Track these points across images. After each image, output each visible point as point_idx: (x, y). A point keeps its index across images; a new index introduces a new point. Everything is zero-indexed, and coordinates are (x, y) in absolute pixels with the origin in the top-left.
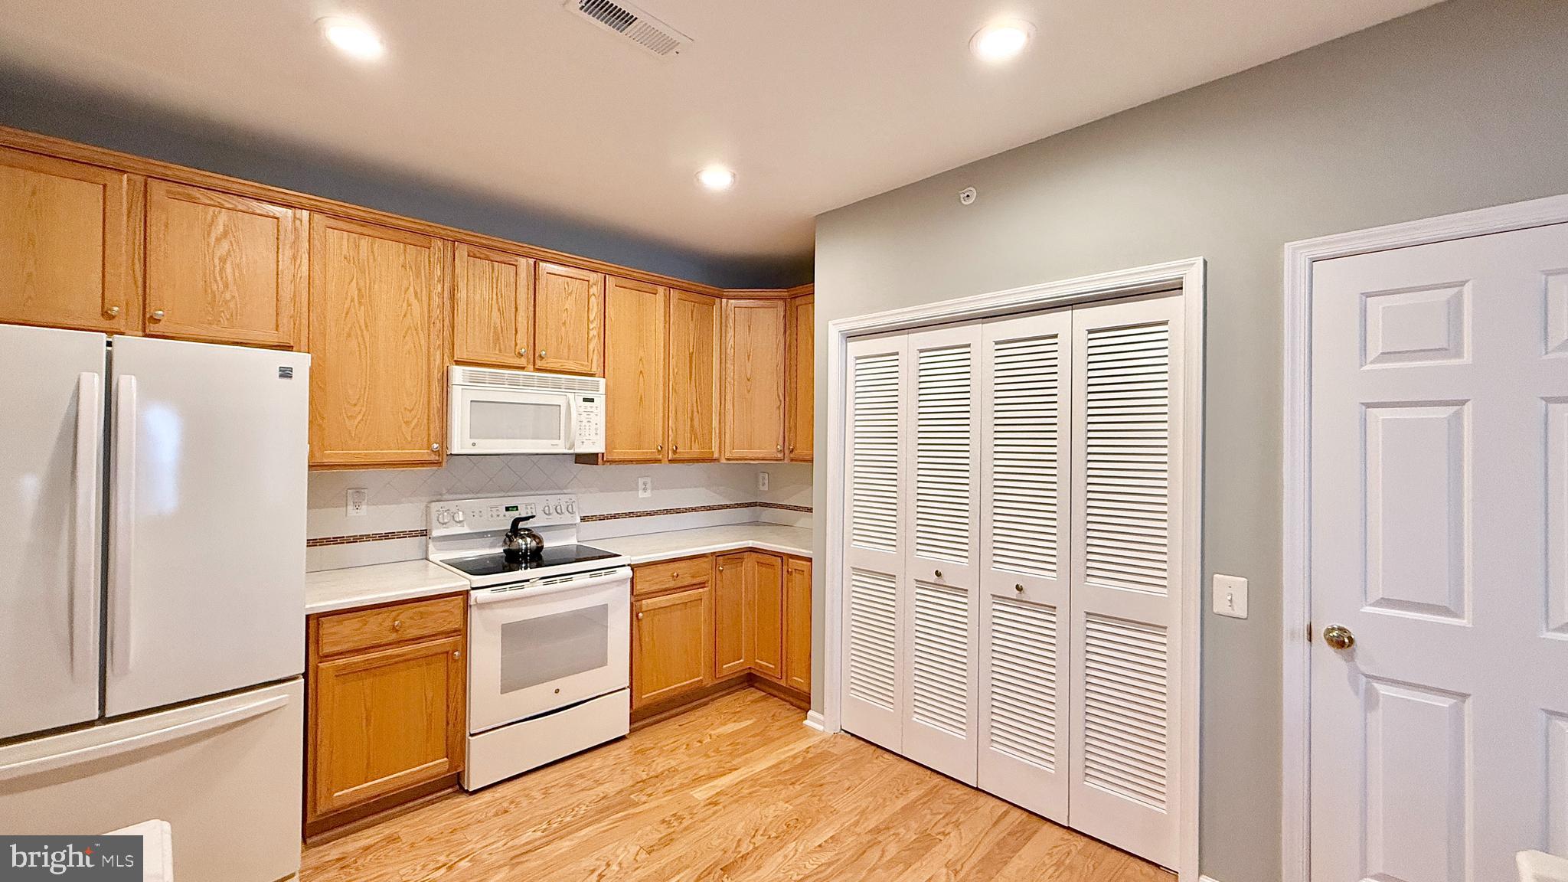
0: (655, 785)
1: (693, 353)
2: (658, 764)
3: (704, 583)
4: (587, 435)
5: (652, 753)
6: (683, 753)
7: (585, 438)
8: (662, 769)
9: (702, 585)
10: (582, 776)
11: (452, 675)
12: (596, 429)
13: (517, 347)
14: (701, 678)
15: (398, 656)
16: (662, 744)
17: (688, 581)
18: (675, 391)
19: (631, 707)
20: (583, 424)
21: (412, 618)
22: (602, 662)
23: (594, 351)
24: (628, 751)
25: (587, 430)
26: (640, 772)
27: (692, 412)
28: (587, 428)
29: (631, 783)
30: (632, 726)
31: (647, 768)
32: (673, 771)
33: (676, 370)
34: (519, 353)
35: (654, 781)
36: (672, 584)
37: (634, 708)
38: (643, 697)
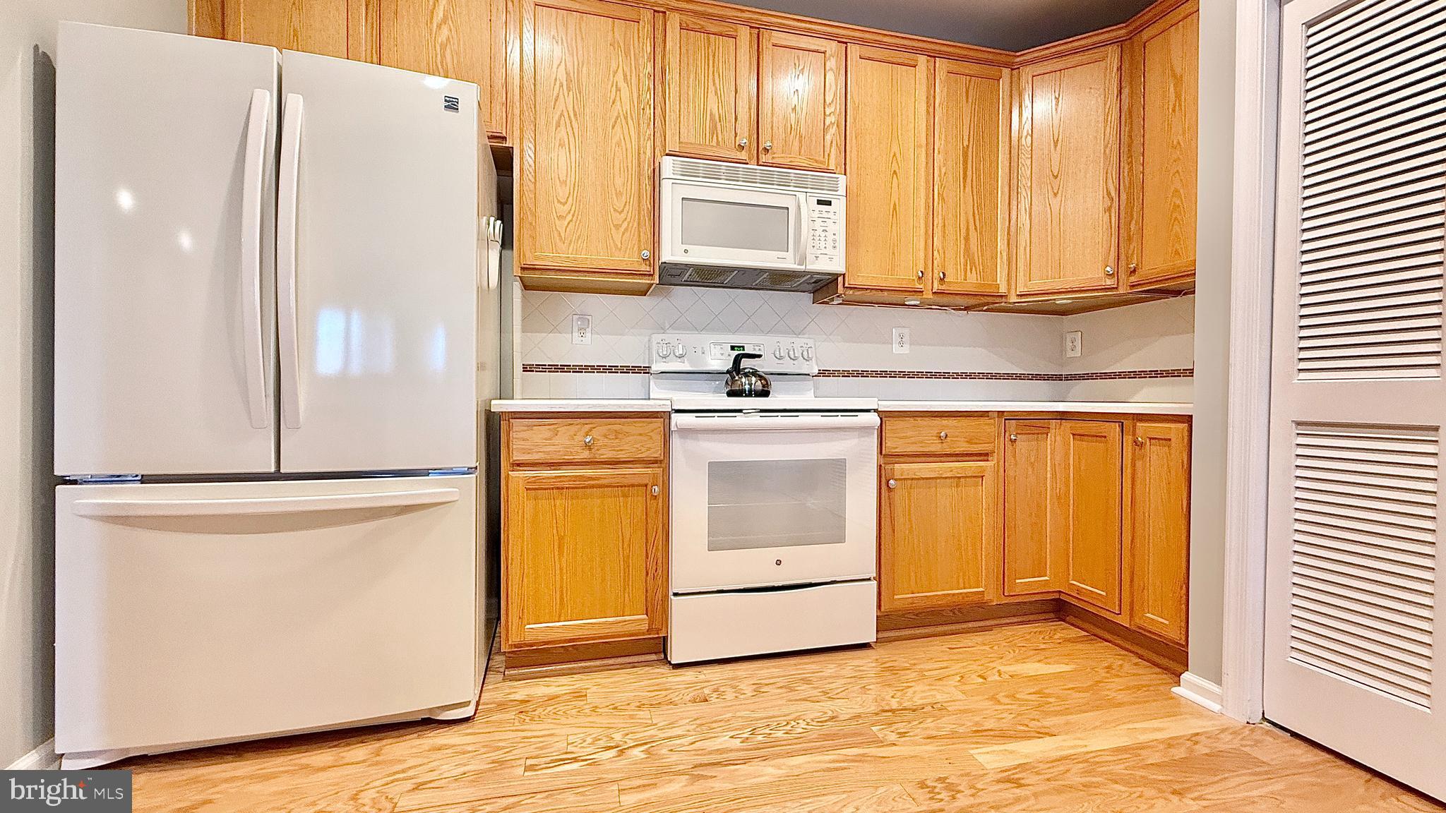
0: (910, 722)
1: (968, 146)
2: (915, 692)
3: (987, 455)
4: (822, 247)
5: (908, 675)
6: (955, 687)
7: (819, 252)
8: (921, 702)
9: (984, 456)
10: (806, 681)
11: (652, 514)
12: (835, 241)
13: (737, 138)
14: (981, 589)
15: (590, 478)
16: (922, 666)
17: (963, 447)
18: (943, 199)
19: (879, 607)
20: (817, 233)
21: (605, 436)
22: (839, 537)
23: (832, 142)
24: (874, 665)
25: (823, 243)
26: (888, 697)
27: (968, 229)
28: (823, 239)
29: (873, 708)
30: (880, 635)
31: (899, 694)
32: (938, 709)
33: (943, 170)
34: (739, 145)
35: (910, 715)
36: (936, 447)
37: (883, 609)
38: (896, 597)
